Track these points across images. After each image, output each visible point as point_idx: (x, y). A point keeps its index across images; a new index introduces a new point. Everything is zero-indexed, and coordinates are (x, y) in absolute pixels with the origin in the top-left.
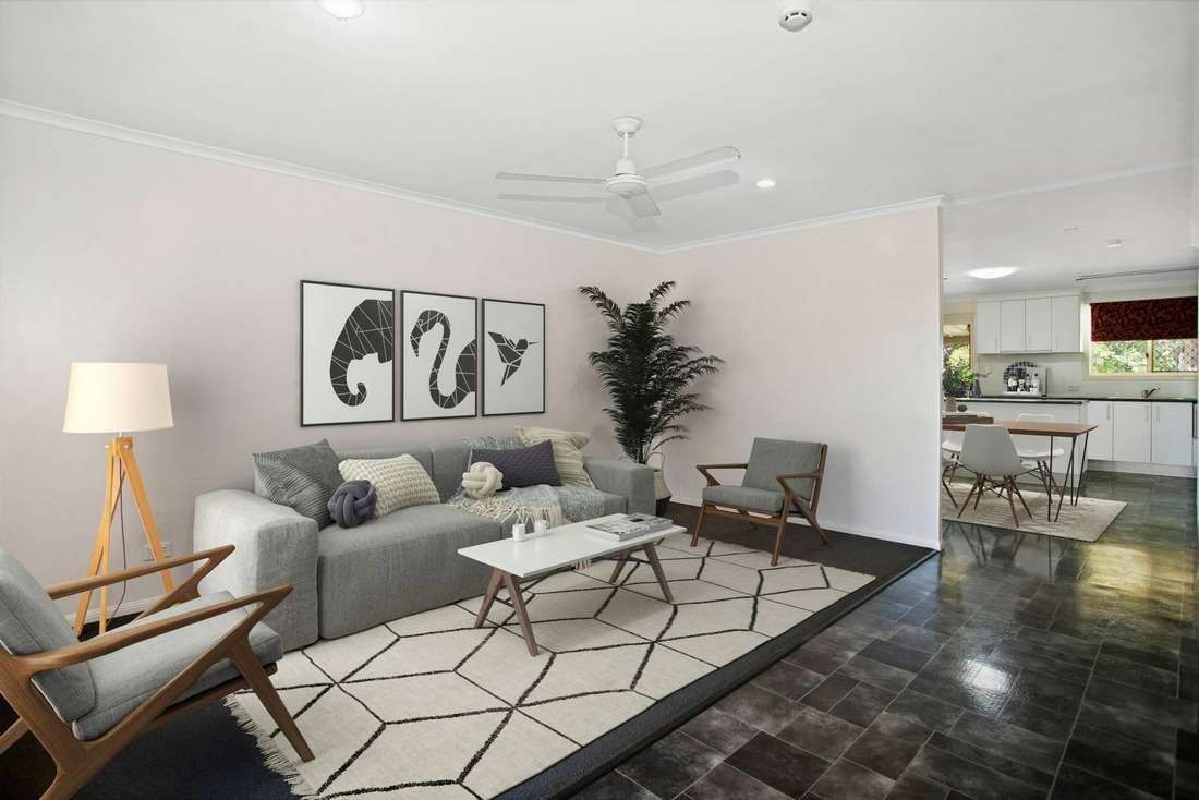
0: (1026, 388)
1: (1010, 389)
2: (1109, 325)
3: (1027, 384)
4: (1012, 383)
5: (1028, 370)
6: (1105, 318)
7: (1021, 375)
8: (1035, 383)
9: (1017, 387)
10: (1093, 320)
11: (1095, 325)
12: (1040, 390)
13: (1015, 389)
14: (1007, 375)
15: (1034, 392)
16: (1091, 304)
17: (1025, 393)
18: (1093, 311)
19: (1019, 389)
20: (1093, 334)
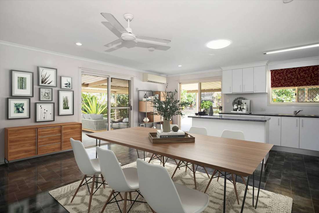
0: (241, 109)
1: (234, 110)
2: (279, 80)
3: (242, 107)
4: (235, 107)
5: (243, 101)
6: (277, 76)
7: (240, 103)
8: (245, 107)
9: (237, 109)
10: (271, 78)
11: (273, 80)
12: (247, 110)
13: (236, 110)
14: (234, 103)
15: (244, 111)
16: (271, 71)
17: (240, 112)
18: (272, 73)
19: (238, 110)
20: (272, 84)
